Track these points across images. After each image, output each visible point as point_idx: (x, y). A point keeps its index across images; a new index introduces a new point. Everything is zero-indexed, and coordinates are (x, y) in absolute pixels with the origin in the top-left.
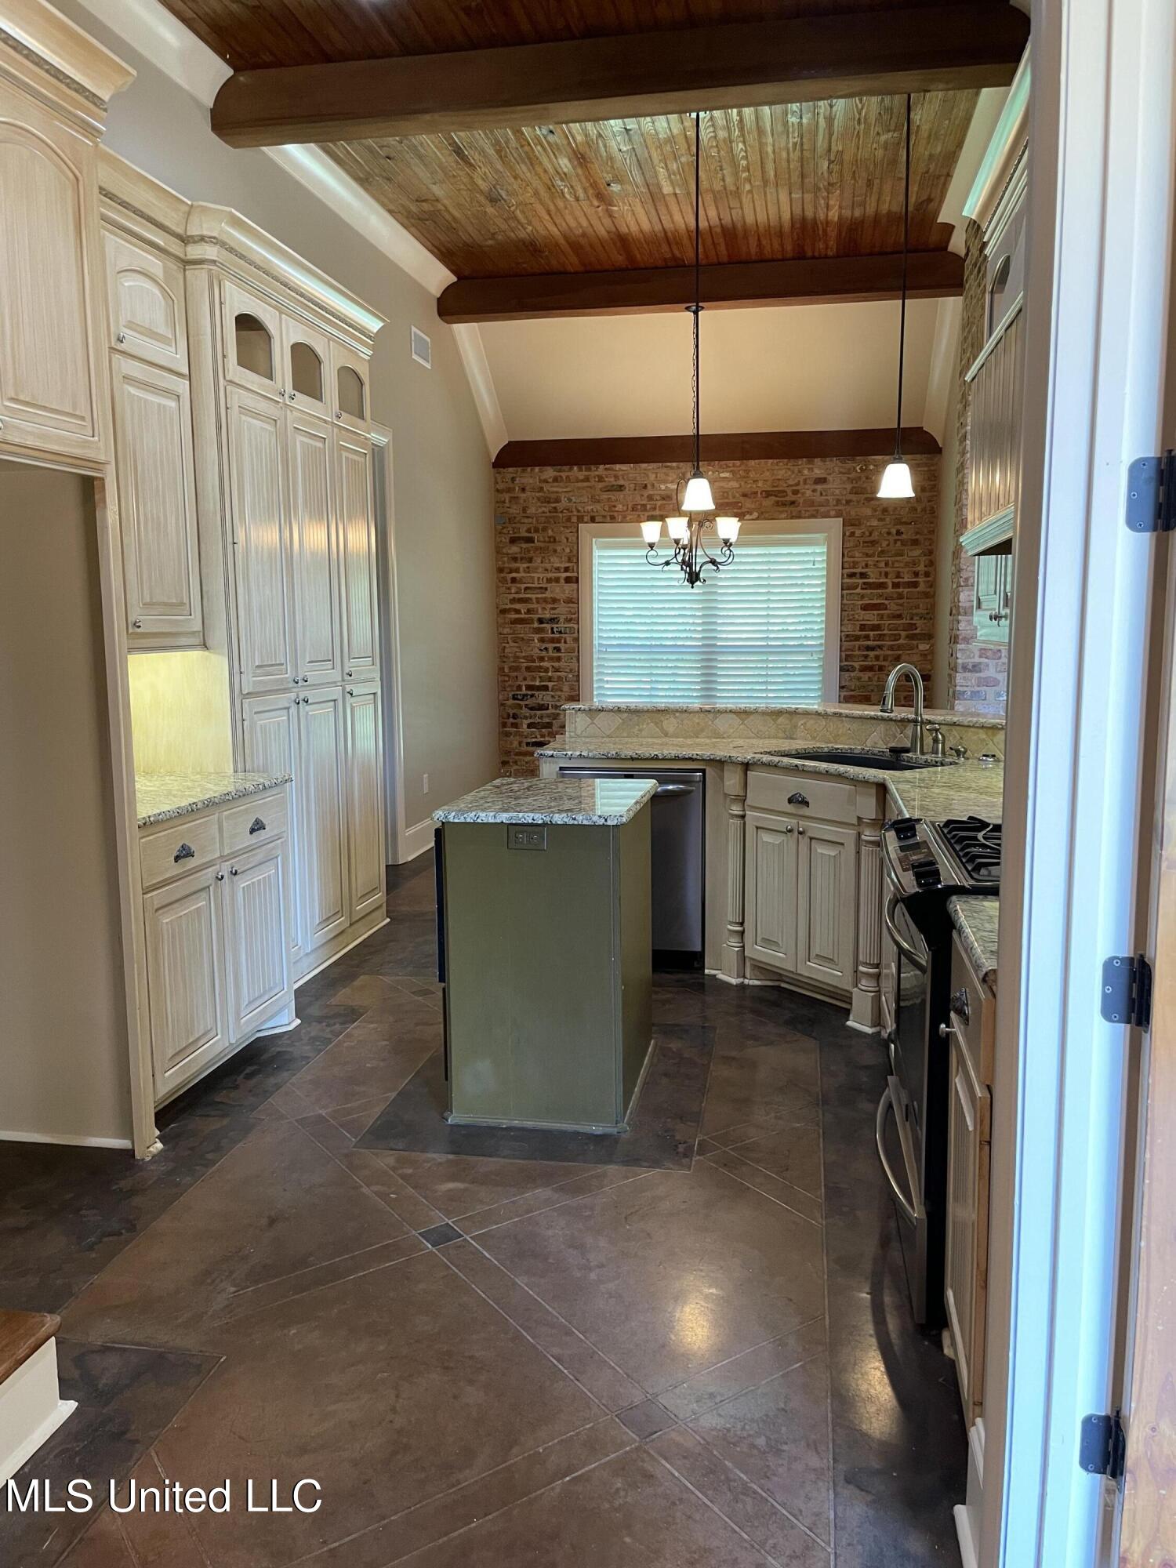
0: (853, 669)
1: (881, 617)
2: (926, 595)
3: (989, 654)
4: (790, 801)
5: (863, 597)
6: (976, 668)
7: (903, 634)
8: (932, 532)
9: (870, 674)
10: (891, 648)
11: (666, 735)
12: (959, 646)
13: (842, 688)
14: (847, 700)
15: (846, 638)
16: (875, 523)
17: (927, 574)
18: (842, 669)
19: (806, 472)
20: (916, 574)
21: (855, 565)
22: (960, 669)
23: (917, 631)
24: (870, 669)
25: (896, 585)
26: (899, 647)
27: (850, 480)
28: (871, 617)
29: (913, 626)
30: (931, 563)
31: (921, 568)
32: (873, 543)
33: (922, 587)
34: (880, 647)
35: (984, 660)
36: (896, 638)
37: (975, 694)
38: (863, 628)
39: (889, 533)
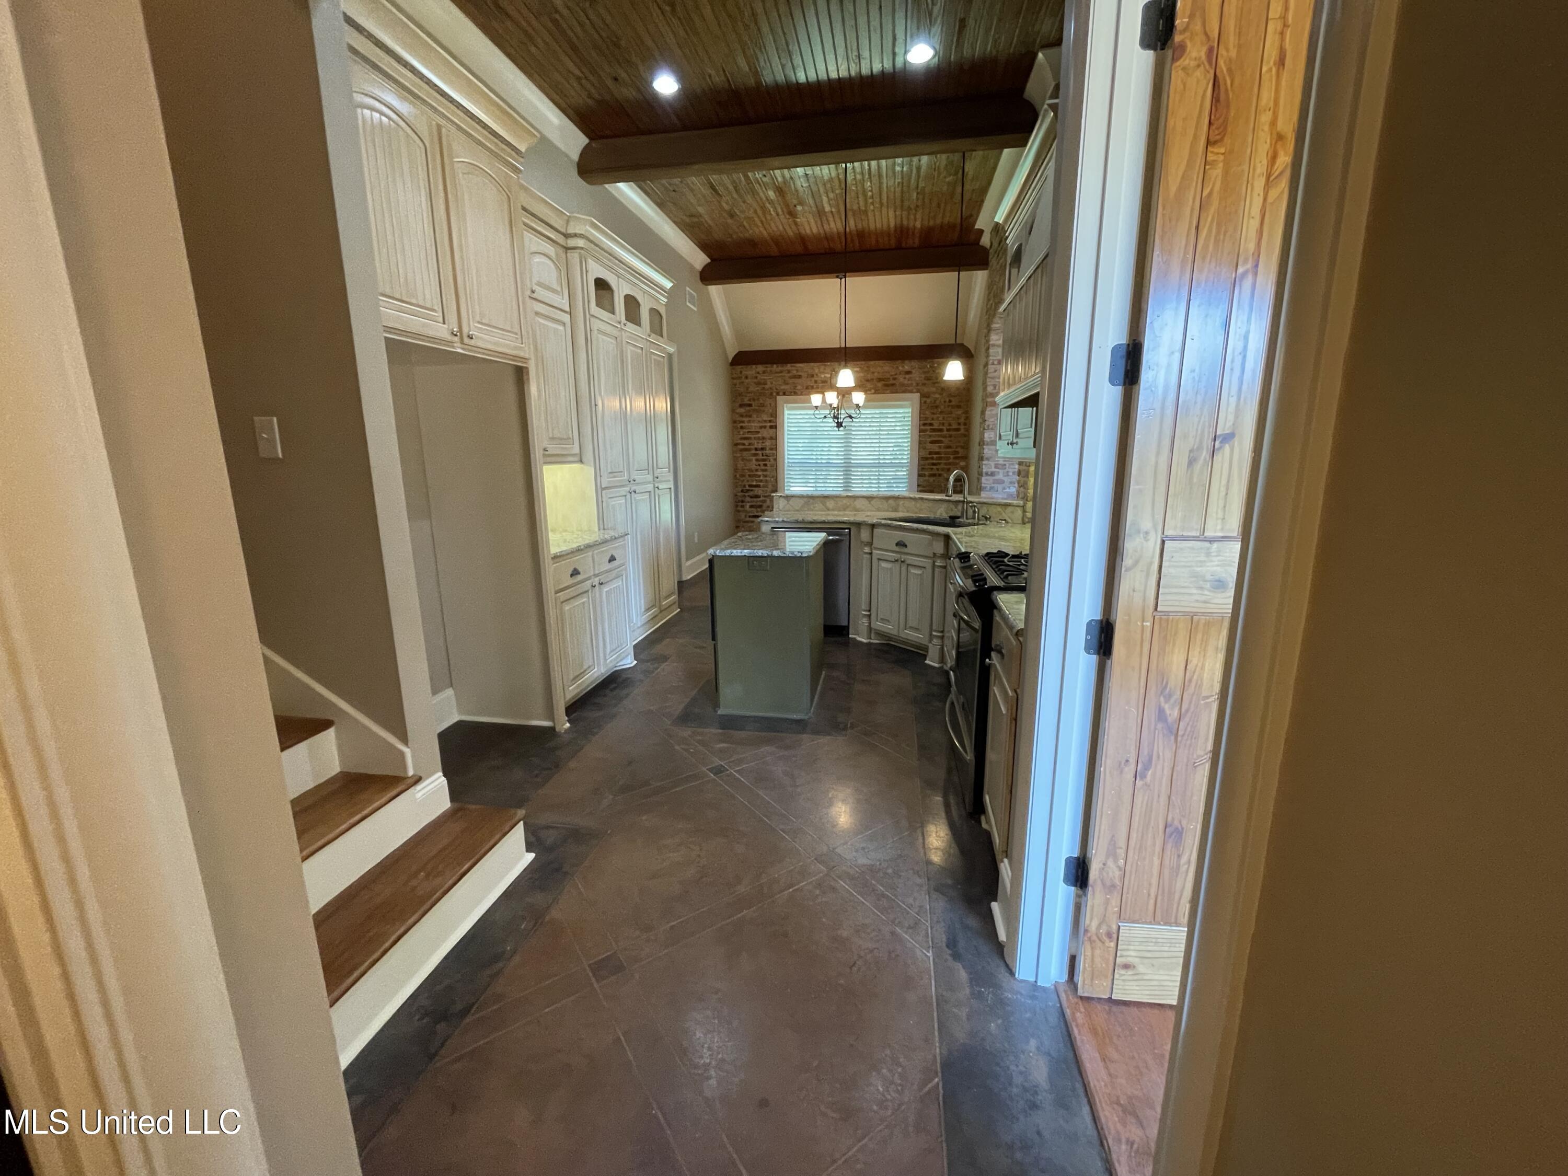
0: (925, 475)
1: (940, 447)
2: (965, 436)
3: (1000, 467)
4: (897, 544)
5: (930, 436)
6: (993, 474)
7: (952, 456)
8: (968, 401)
9: (934, 478)
10: (946, 464)
11: (828, 510)
12: (984, 462)
13: (919, 486)
14: (921, 491)
15: (922, 459)
16: (937, 396)
17: (965, 424)
18: (919, 475)
19: (901, 368)
20: (959, 424)
21: (926, 419)
22: (984, 474)
23: (960, 455)
24: (934, 475)
25: (948, 430)
26: (950, 464)
27: (925, 373)
28: (935, 447)
29: (957, 452)
30: (967, 418)
31: (962, 420)
32: (937, 407)
33: (962, 431)
34: (939, 464)
35: (998, 470)
36: (948, 458)
37: (992, 488)
38: (930, 453)
39: (945, 402)
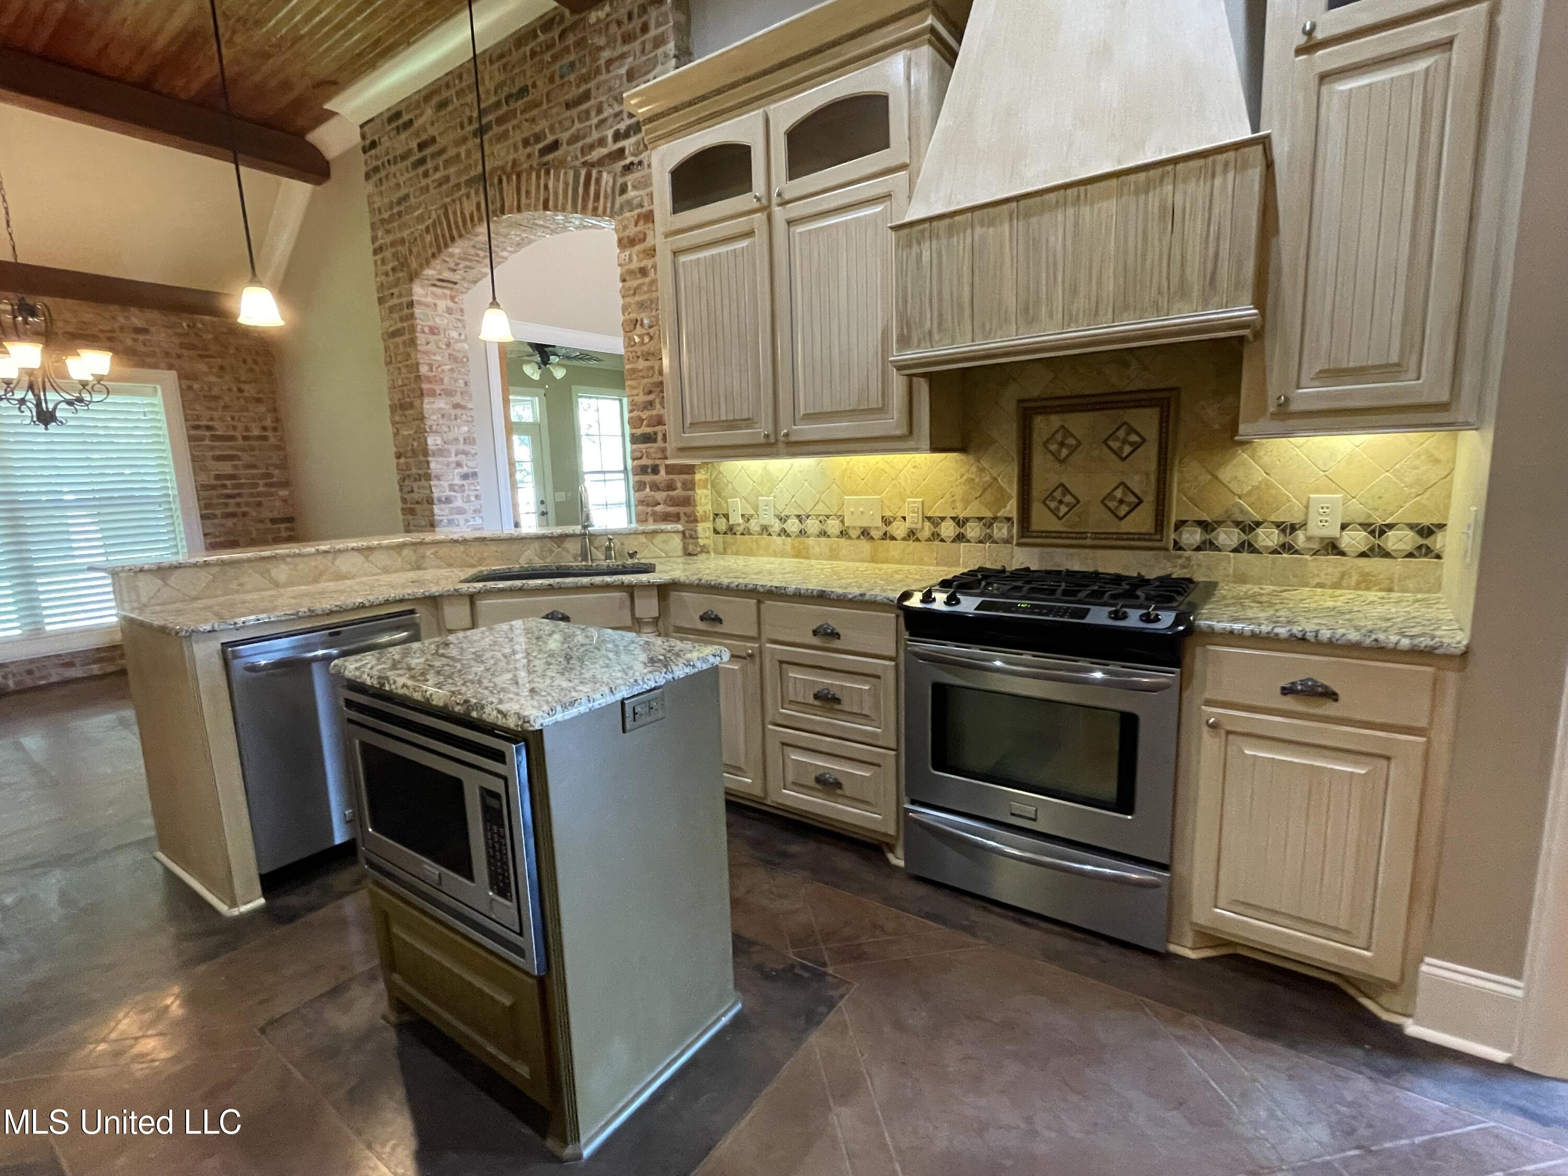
0: (214, 516)
1: (235, 467)
2: (278, 448)
3: (456, 488)
5: (212, 448)
6: (448, 500)
7: (261, 482)
8: (273, 392)
9: (235, 520)
10: (252, 495)
12: (432, 483)
13: (205, 535)
14: (213, 546)
15: (202, 488)
16: (213, 379)
17: (275, 429)
18: (203, 517)
19: (121, 320)
20: (264, 429)
21: (198, 418)
22: (436, 501)
23: (274, 480)
24: (233, 515)
25: (246, 438)
26: (260, 494)
27: (179, 335)
28: (226, 468)
29: (269, 476)
30: (277, 420)
31: (268, 423)
32: (216, 398)
33: (273, 440)
34: (239, 495)
35: (452, 493)
36: (255, 485)
37: (450, 522)
38: (218, 477)
39: (230, 390)
